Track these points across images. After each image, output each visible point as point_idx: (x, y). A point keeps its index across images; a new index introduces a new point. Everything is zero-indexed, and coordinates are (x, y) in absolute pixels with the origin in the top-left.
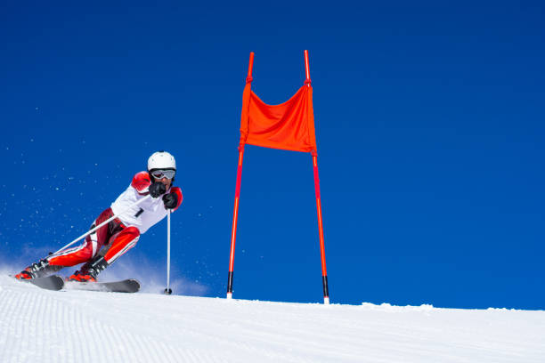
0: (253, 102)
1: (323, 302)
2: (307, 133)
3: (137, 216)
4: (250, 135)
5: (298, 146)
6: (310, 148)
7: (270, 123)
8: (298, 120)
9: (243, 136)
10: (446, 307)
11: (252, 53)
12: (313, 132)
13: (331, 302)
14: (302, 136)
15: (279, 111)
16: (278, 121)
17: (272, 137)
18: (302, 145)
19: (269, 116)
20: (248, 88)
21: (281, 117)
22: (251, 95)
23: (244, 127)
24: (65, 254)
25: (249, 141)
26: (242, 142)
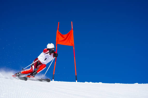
0: (59, 34)
1: (75, 82)
2: (72, 41)
3: (45, 60)
4: (58, 42)
5: (70, 44)
6: (73, 45)
7: (63, 39)
8: (70, 38)
9: (57, 42)
10: (105, 83)
11: (59, 22)
12: (73, 41)
13: (77, 82)
14: (71, 42)
15: (65, 36)
16: (65, 39)
17: (64, 42)
18: (71, 44)
19: (63, 37)
20: (58, 30)
21: (66, 37)
22: (59, 32)
23: (57, 40)
24: (25, 71)
25: (58, 43)
26: (57, 43)
